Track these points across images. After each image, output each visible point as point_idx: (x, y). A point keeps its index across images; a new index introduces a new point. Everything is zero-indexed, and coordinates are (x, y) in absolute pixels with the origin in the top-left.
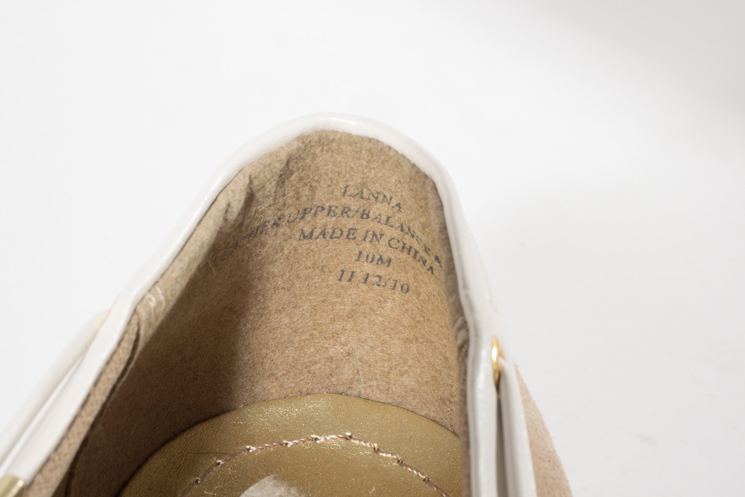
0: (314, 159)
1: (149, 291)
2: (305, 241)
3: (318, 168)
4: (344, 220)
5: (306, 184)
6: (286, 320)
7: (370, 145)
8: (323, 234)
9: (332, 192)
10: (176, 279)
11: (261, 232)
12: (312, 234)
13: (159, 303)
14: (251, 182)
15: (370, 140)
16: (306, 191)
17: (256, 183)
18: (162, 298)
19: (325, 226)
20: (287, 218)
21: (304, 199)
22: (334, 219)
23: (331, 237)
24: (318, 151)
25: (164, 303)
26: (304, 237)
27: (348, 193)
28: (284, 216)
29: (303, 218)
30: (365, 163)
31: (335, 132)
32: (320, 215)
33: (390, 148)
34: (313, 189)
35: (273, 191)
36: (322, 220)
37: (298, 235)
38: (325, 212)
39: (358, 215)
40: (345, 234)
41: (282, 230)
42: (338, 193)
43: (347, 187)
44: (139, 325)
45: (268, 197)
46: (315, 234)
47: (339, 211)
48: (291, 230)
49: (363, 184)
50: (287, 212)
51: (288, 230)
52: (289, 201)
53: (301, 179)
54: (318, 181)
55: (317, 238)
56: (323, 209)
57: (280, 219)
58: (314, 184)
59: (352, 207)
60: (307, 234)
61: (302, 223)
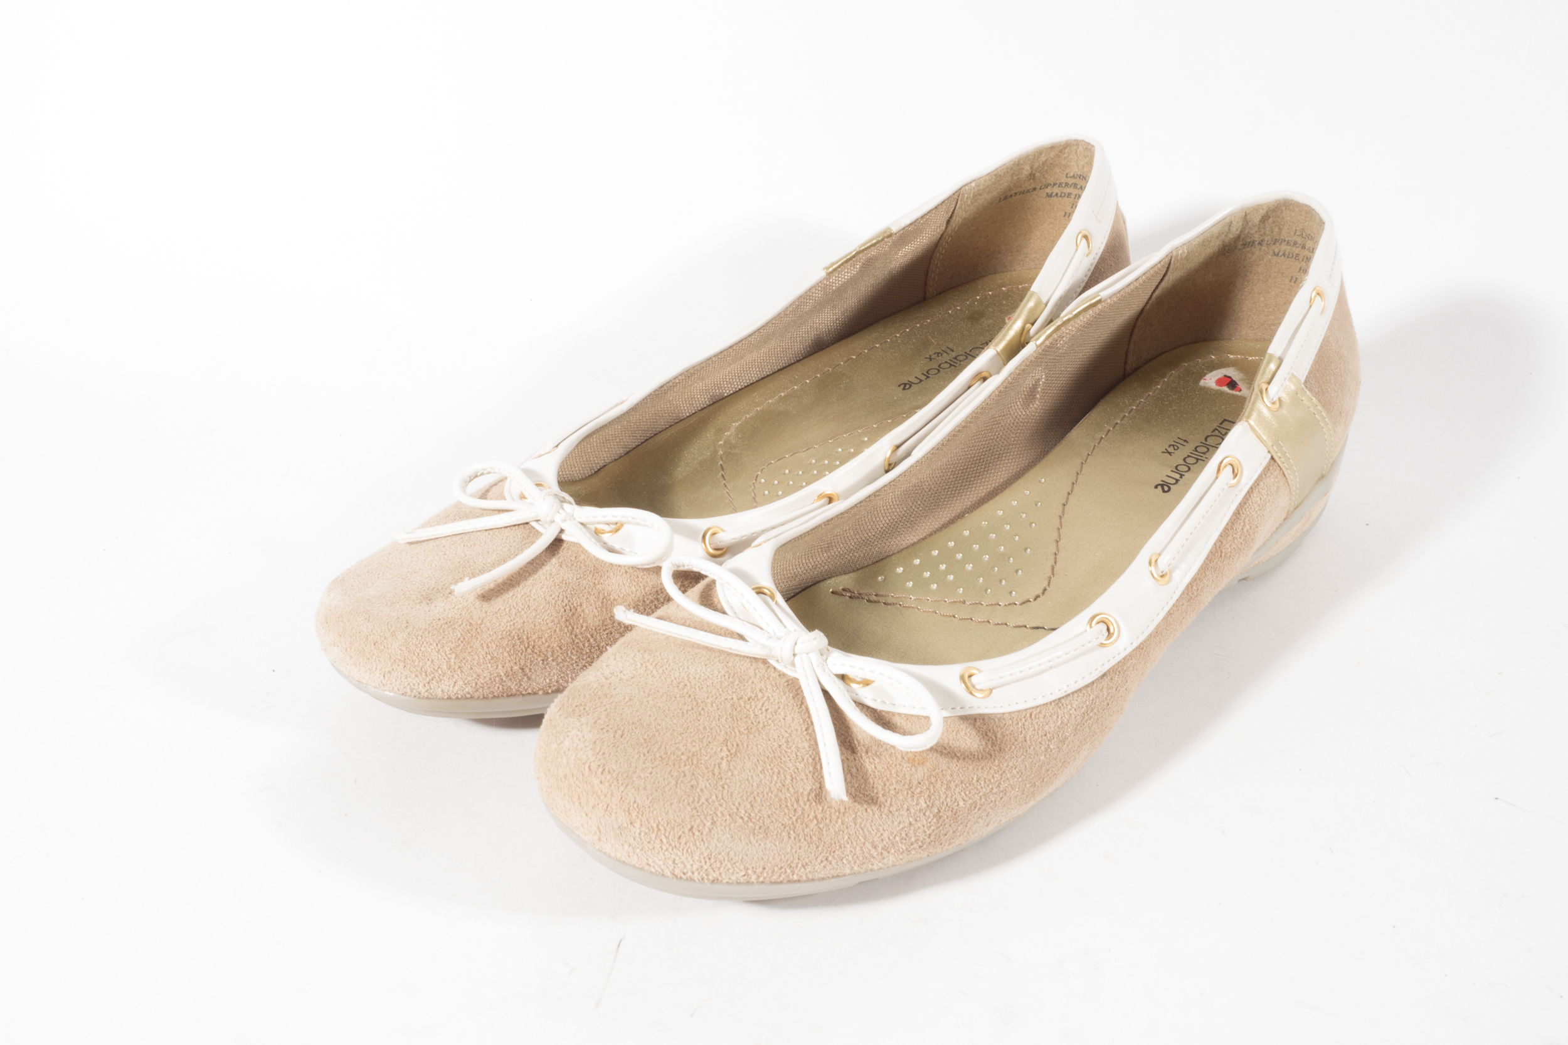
0: (1282, 213)
1: (1181, 246)
2: (1275, 257)
3: (1283, 218)
4: (1294, 249)
5: (1276, 226)
6: (1262, 299)
7: (1306, 208)
8: (1284, 254)
9: (1289, 233)
10: (1195, 245)
11: (1252, 246)
12: (1278, 253)
13: (1184, 252)
14: (1246, 215)
15: (1306, 205)
16: (1276, 229)
17: (1249, 217)
18: (1186, 251)
19: (1285, 250)
20: (1266, 242)
21: (1275, 233)
22: (1289, 247)
23: (1288, 257)
24: (1284, 208)
25: (1186, 253)
26: (1275, 255)
27: (1297, 234)
28: (1264, 240)
29: (1274, 244)
30: (1304, 218)
31: (1292, 200)
32: (1283, 243)
33: (1314, 210)
34: (1280, 229)
35: (1258, 223)
36: (1284, 247)
37: (1271, 252)
38: (1286, 242)
39: (1301, 247)
40: (1294, 256)
41: (1263, 248)
42: (1292, 233)
43: (1296, 230)
44: (1171, 258)
45: (1255, 226)
46: (1280, 254)
47: (1292, 243)
48: (1269, 249)
49: (1303, 229)
50: (1266, 239)
51: (1266, 249)
52: (1267, 233)
53: (1274, 222)
54: (1283, 225)
55: (1281, 256)
56: (1285, 241)
57: (1262, 241)
58: (1281, 227)
59: (1298, 242)
60: (1276, 253)
61: (1274, 247)
